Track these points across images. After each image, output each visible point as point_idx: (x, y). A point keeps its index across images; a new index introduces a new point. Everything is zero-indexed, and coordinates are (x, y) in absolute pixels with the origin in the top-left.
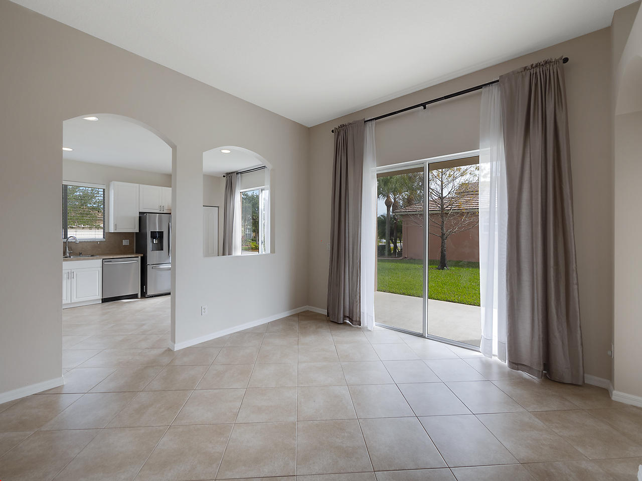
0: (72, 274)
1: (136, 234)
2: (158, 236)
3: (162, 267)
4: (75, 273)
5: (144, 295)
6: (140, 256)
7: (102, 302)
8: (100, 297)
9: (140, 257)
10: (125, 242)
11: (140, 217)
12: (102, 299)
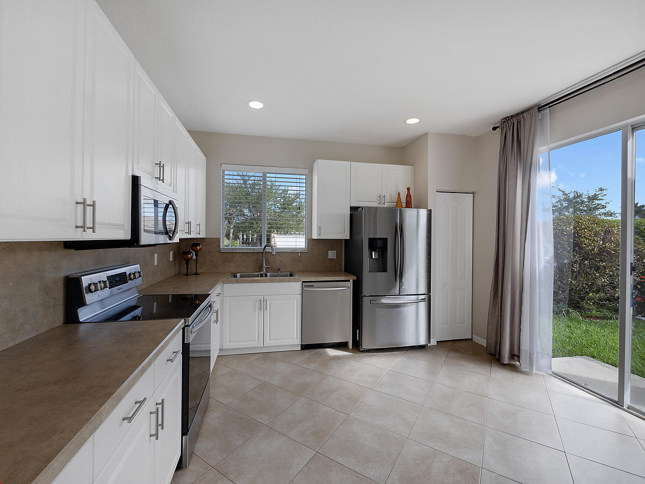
0: (265, 302)
1: (345, 242)
2: (380, 245)
3: (384, 301)
4: (268, 302)
5: (357, 346)
6: (352, 278)
7: (301, 349)
8: (298, 342)
9: (351, 281)
10: (332, 255)
11: (351, 215)
12: (301, 345)
